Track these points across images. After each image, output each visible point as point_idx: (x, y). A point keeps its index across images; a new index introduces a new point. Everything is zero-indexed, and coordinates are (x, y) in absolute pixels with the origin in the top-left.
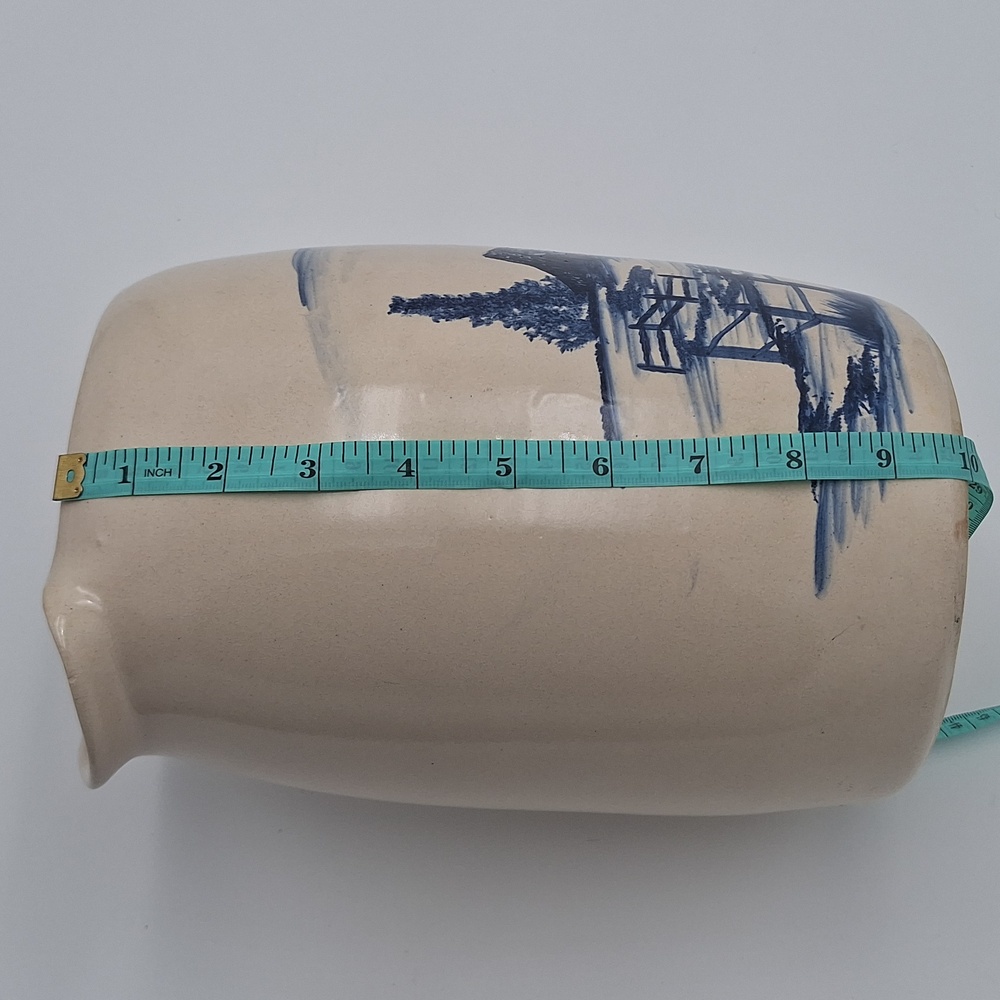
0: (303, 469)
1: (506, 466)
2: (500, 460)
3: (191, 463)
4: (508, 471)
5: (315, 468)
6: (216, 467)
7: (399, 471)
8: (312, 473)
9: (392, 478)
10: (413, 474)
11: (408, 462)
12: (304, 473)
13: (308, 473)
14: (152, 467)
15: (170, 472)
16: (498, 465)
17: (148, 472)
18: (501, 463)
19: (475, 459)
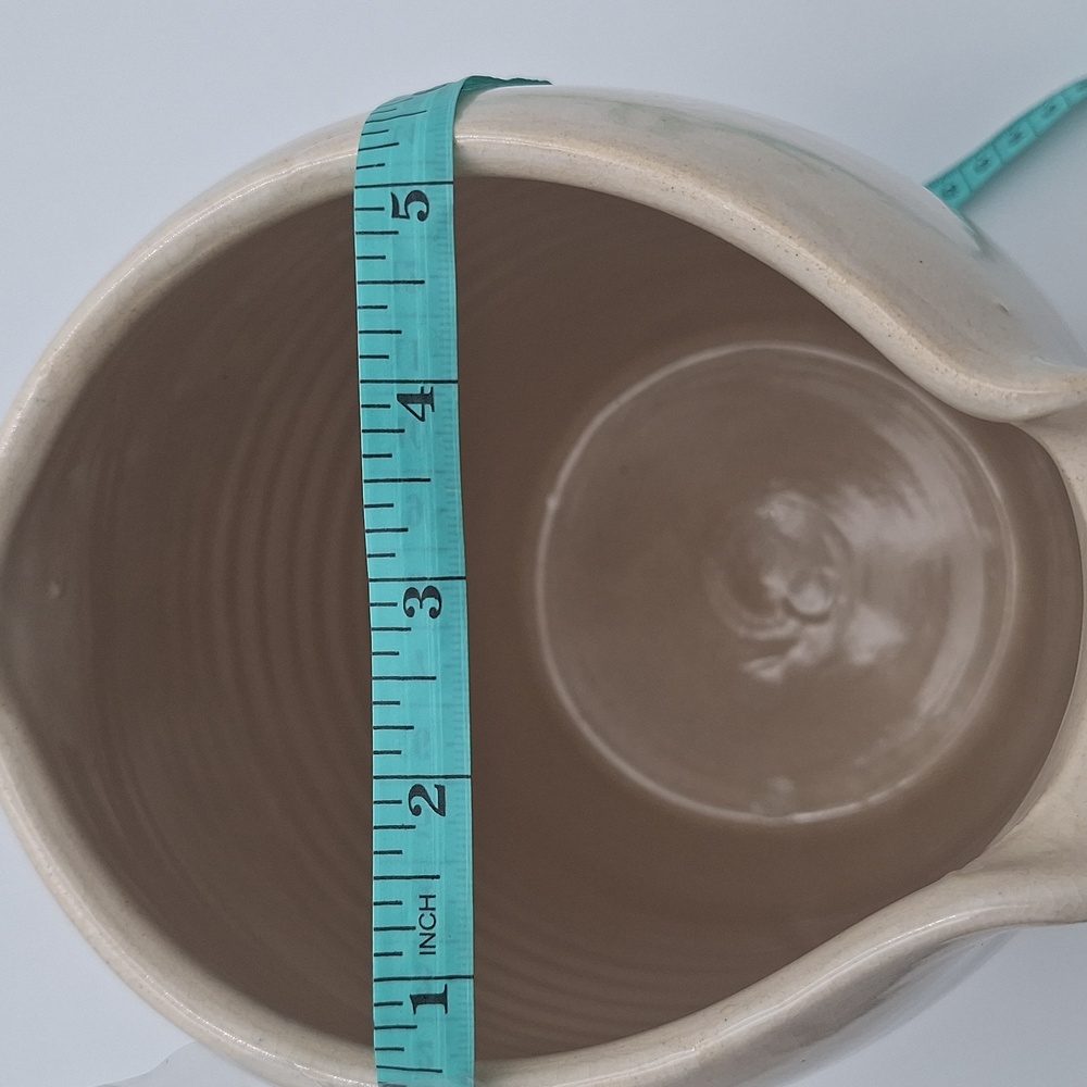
0: (422, 614)
1: (407, 203)
2: (395, 214)
3: (408, 854)
4: (418, 196)
5: (421, 587)
6: (418, 800)
7: (422, 419)
8: (432, 592)
9: (438, 433)
10: (427, 391)
11: (404, 399)
12: (432, 609)
13: (430, 602)
14: (415, 937)
15: (427, 897)
16: (407, 217)
17: (426, 948)
18: (402, 212)
19: (395, 264)
